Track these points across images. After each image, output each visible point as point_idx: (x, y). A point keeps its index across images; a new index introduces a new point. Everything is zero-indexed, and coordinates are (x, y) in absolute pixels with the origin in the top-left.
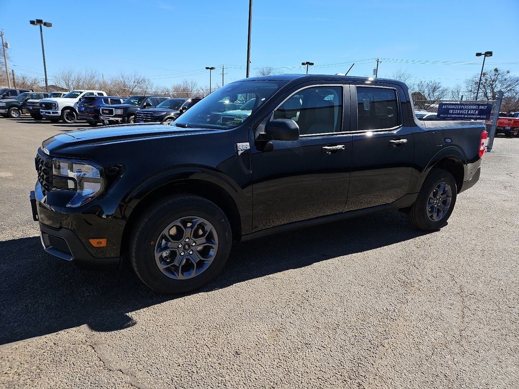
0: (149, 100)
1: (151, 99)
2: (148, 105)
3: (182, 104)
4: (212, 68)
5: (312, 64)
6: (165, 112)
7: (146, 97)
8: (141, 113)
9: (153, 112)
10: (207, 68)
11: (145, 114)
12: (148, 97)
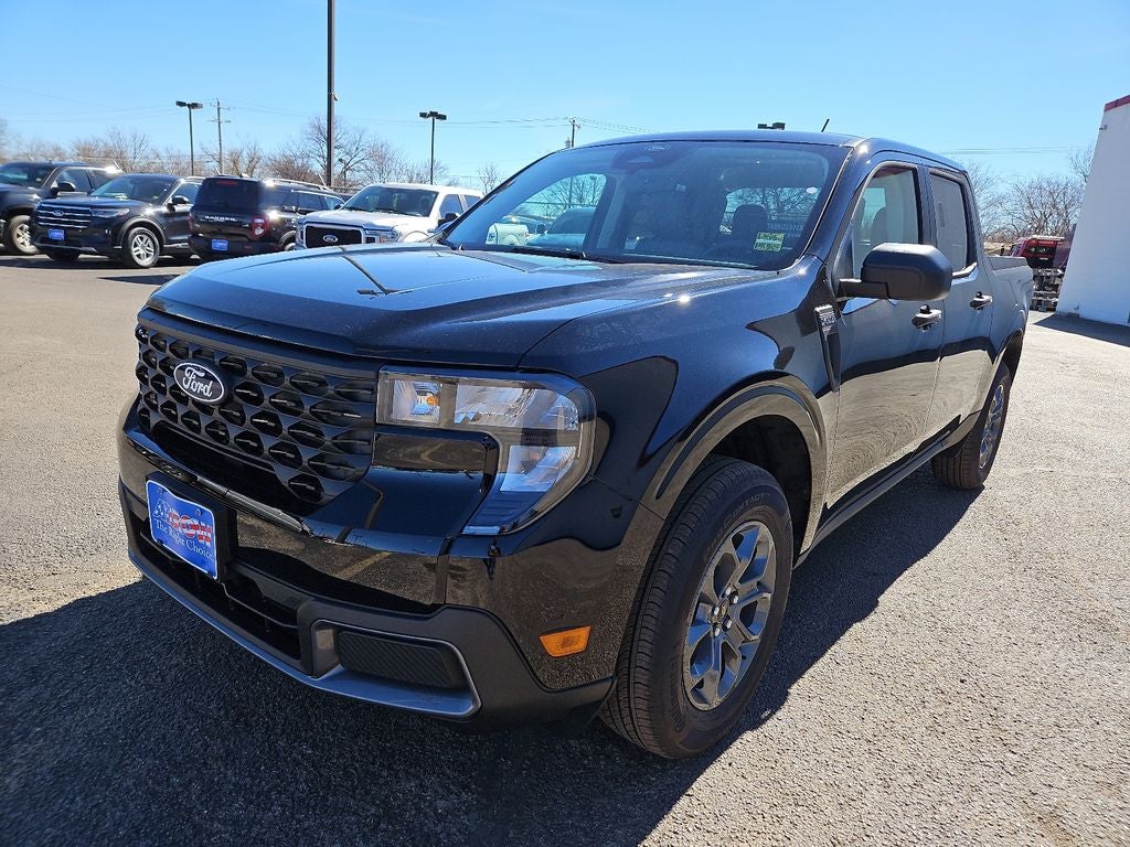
0: (64, 174)
1: (70, 172)
2: (65, 187)
3: (170, 190)
4: (194, 106)
5: (443, 117)
6: (127, 207)
7: (56, 166)
8: (53, 209)
9: (92, 207)
10: (181, 104)
11: (65, 210)
12: (61, 167)
